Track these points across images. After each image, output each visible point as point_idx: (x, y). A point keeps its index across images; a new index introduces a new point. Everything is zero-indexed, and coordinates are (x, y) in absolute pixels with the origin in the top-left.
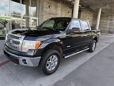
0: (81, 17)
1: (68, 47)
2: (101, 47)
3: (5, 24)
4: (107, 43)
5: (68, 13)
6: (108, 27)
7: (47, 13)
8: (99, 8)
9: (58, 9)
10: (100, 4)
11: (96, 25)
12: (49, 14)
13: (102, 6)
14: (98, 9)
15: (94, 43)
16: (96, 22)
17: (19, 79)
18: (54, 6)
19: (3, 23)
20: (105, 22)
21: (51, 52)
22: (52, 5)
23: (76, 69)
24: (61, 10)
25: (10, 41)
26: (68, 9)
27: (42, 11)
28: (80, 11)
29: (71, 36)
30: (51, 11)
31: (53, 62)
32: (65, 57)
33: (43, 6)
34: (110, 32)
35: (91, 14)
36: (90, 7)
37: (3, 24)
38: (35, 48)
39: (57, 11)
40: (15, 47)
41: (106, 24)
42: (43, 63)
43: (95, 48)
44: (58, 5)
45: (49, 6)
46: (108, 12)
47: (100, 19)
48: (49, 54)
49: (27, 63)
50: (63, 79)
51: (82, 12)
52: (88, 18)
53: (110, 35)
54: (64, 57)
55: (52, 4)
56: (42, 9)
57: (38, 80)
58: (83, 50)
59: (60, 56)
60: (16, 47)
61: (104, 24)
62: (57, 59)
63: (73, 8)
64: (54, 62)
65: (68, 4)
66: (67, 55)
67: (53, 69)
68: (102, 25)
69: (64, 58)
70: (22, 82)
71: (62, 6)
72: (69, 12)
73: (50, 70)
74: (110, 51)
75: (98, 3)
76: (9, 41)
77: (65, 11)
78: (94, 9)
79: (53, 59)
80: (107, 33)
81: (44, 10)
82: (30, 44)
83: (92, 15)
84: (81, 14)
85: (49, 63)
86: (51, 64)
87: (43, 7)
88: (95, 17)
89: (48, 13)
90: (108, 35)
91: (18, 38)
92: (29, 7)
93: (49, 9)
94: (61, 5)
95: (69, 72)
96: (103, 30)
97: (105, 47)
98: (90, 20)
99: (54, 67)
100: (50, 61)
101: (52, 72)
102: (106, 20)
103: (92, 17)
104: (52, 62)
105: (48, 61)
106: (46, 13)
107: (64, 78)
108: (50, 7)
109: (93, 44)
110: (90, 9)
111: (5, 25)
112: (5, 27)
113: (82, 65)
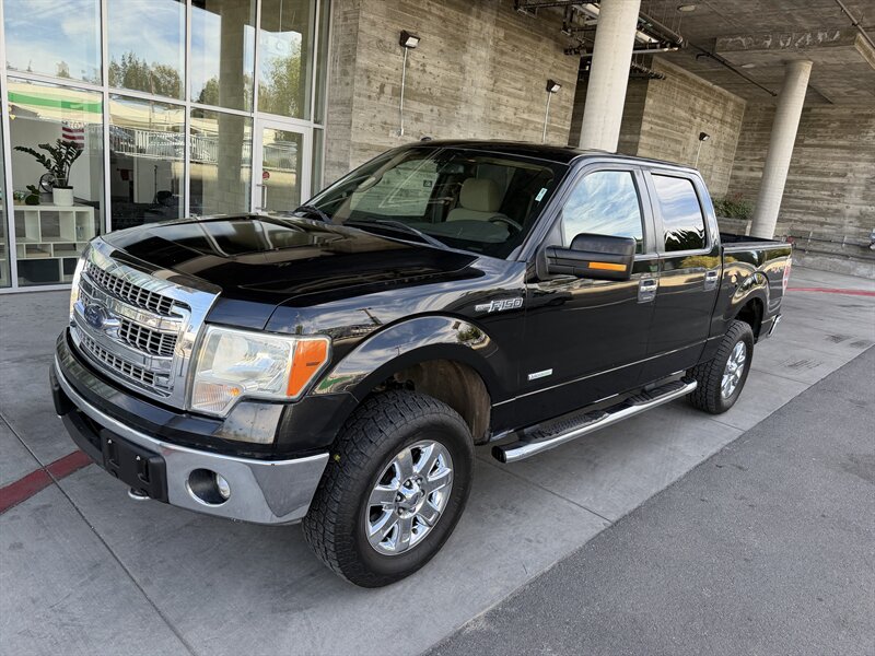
0: (645, 127)
1: (532, 377)
2: (792, 374)
3: (61, 163)
4: (837, 339)
5: (549, 89)
6: (853, 210)
7: (382, 87)
8: (793, 56)
9: (466, 58)
10: (803, 31)
11: (757, 189)
12: (396, 93)
13: (815, 43)
14: (787, 71)
15: (740, 347)
16: (765, 163)
17: (161, 605)
18: (443, 34)
19: (48, 155)
20: (837, 166)
21: (409, 417)
22: (425, 27)
23: (590, 542)
24: (496, 67)
25: (106, 322)
26: (551, 59)
27: (349, 68)
28: (639, 78)
29: (562, 289)
30: (415, 76)
31: (416, 488)
32: (510, 455)
33: (354, 34)
34: (866, 248)
35: (727, 99)
36: (723, 49)
37: (47, 164)
38: (290, 392)
39: (462, 69)
40: (138, 370)
41: (842, 188)
42: (342, 495)
43: (740, 384)
44: (474, 24)
45: (404, 36)
46: (864, 93)
47: (798, 143)
48: (391, 433)
49: (223, 500)
50: (483, 625)
51: (652, 84)
52: (702, 136)
53: (863, 269)
54: (498, 454)
55: (424, 14)
56: (349, 58)
57: (297, 620)
58: (647, 395)
59: (470, 444)
60: (149, 376)
61: (823, 186)
62: (444, 470)
63: (584, 54)
64: (427, 491)
65: (552, 17)
66: (524, 440)
67: (414, 539)
68: (808, 193)
69: (502, 459)
70: (180, 628)
71: (501, 34)
72: (551, 84)
73: (390, 547)
74: (861, 404)
75: (786, 23)
76: (98, 325)
77: (521, 75)
78: (751, 62)
79: (416, 469)
80: (846, 257)
81: (362, 61)
82: (251, 355)
83: (731, 106)
84: (649, 102)
85: (388, 496)
86: (401, 509)
87: (356, 37)
88: (759, 129)
89: (388, 89)
90: (848, 273)
91: (164, 306)
92: (249, 30)
93: (396, 58)
94: (497, 24)
95: (533, 573)
96: (813, 230)
97: (822, 372)
98: (717, 146)
99: (423, 530)
100: (396, 485)
101: (405, 562)
102: (839, 153)
103: (732, 126)
104: (409, 495)
105: (378, 488)
106: (375, 86)
107: (492, 617)
108: (411, 42)
109: (731, 352)
110: (723, 62)
111: (61, 174)
112: (64, 185)
113: (633, 514)
